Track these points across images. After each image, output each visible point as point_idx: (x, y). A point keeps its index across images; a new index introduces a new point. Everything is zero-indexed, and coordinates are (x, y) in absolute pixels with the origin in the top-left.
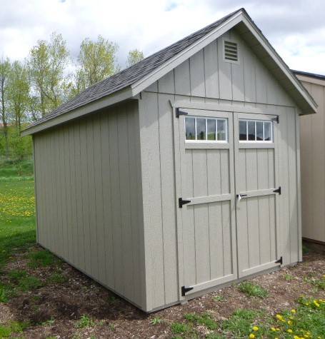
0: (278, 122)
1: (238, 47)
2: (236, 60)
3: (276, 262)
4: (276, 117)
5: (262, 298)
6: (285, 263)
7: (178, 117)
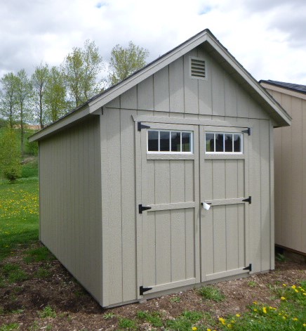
0: (249, 135)
1: (206, 64)
2: (204, 77)
3: (244, 269)
4: (247, 129)
5: (216, 302)
6: (255, 269)
7: (139, 130)
